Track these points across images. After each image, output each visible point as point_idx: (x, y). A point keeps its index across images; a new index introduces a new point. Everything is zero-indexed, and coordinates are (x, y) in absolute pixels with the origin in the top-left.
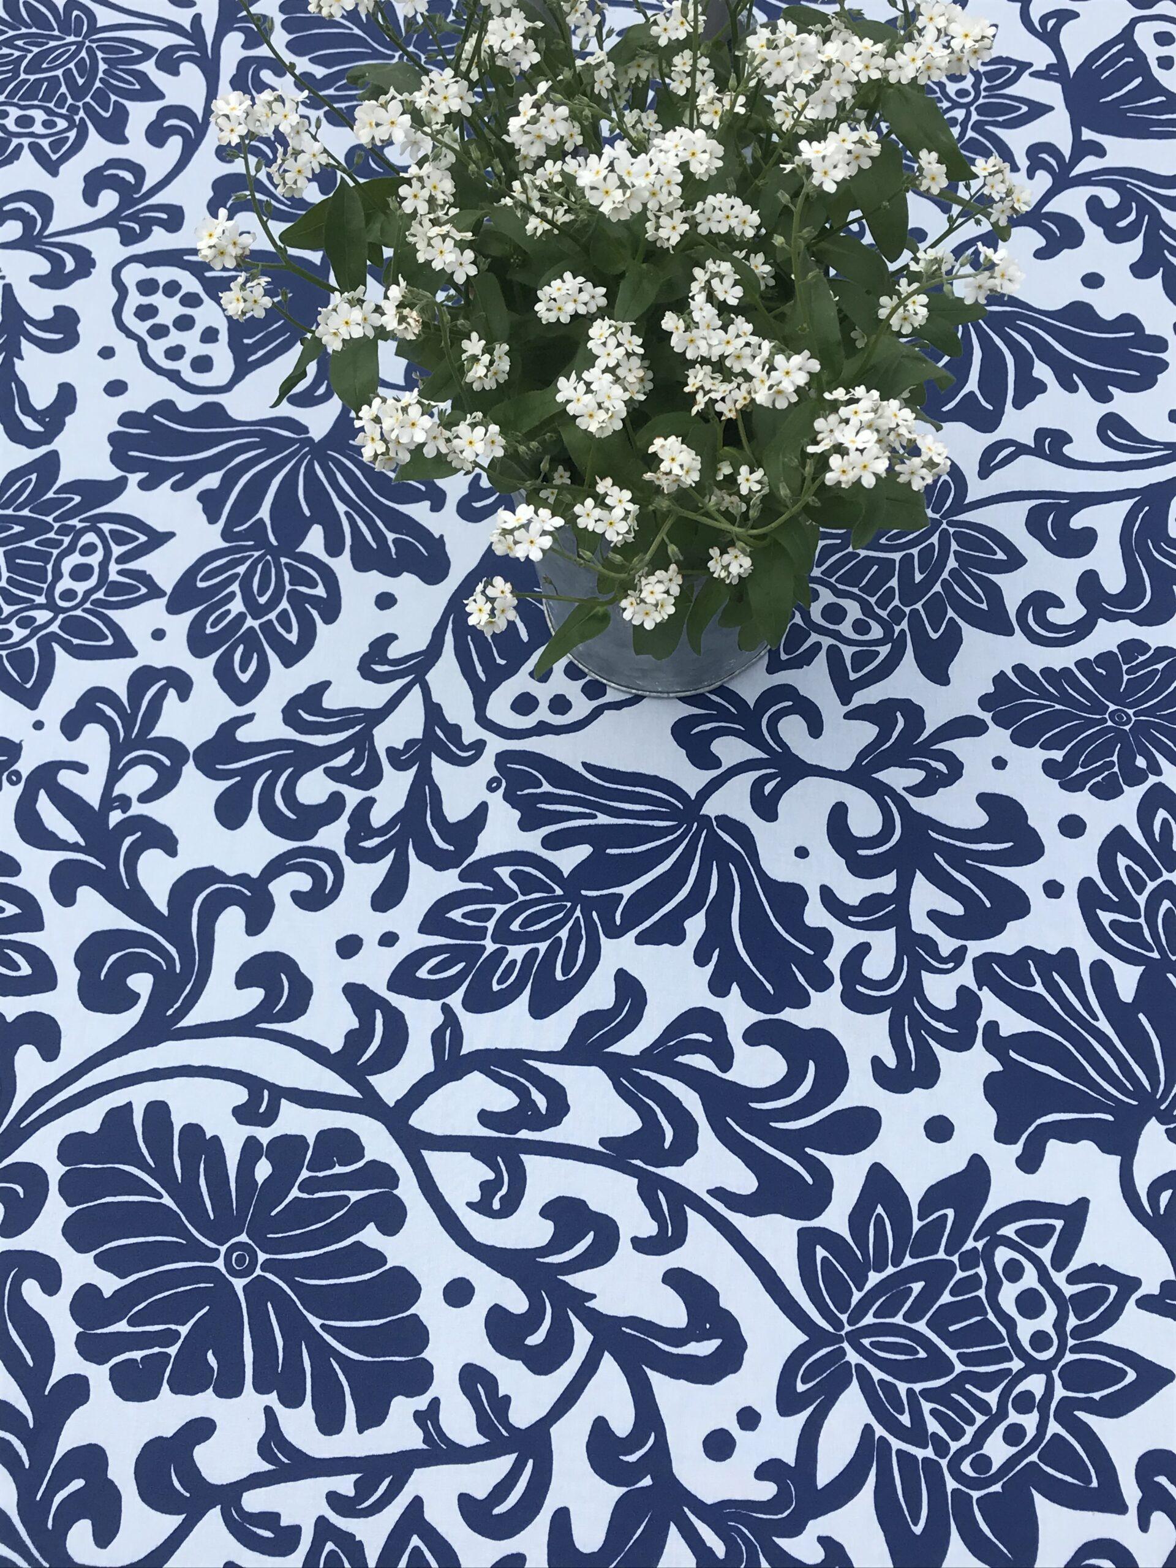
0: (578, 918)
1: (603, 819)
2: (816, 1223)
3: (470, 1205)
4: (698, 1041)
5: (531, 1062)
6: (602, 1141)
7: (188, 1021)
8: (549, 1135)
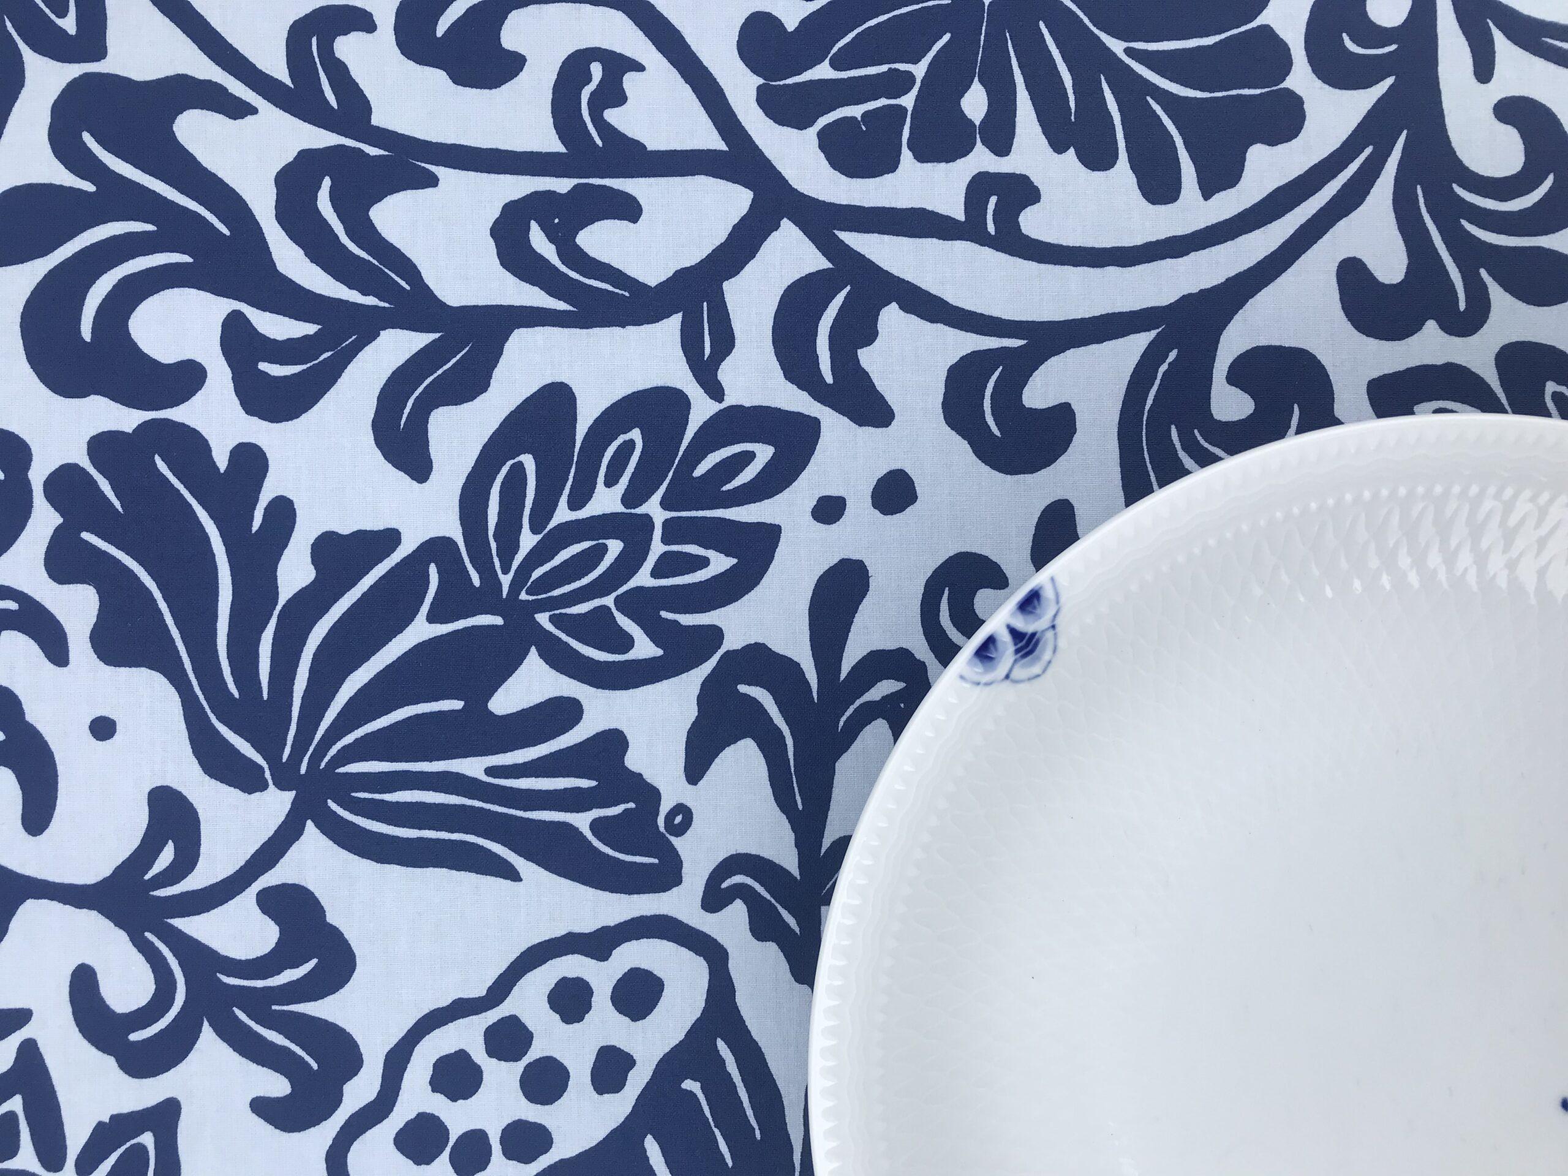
0: (506, 571)
1: (473, 767)
2: (76, 70)
3: (640, 68)
4: (282, 363)
5: (562, 306)
6: (432, 181)
7: (1140, 342)
8: (519, 186)
